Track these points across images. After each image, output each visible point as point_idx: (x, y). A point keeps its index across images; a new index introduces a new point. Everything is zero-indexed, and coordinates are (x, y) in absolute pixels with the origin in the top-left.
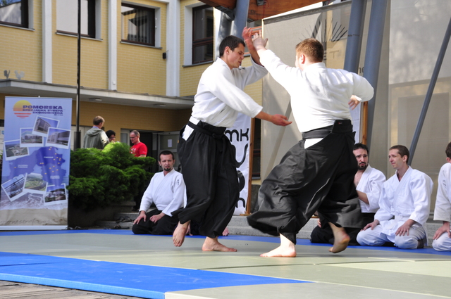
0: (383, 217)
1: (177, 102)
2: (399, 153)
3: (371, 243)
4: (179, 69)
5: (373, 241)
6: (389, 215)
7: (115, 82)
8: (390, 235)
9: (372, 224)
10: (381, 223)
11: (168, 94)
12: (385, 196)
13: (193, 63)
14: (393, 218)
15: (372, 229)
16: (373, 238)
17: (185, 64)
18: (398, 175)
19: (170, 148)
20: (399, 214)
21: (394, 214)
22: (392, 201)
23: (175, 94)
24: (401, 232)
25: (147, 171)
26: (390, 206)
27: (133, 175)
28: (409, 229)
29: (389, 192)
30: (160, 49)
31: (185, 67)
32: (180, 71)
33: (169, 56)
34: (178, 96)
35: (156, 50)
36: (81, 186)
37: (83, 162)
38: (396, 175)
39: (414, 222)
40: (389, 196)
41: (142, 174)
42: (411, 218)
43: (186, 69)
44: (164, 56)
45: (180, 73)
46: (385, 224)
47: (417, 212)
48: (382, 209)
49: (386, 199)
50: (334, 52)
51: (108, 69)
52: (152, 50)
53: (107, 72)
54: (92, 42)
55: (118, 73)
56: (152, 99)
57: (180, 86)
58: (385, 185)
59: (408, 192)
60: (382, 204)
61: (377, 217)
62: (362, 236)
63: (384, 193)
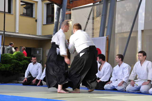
0: (113, 80)
1: (41, 37)
2: (118, 57)
3: (109, 89)
5: (110, 88)
6: (115, 79)
7: (18, 30)
8: (115, 86)
9: (109, 82)
10: (112, 82)
11: (37, 34)
12: (114, 72)
13: (47, 23)
14: (117, 80)
15: (109, 84)
16: (110, 87)
18: (119, 65)
19: (38, 54)
20: (119, 79)
21: (117, 79)
22: (117, 74)
23: (40, 34)
24: (120, 85)
26: (116, 76)
27: (24, 63)
28: (122, 84)
29: (116, 71)
30: (35, 18)
31: (44, 25)
32: (42, 26)
33: (38, 21)
34: (41, 35)
36: (4, 68)
37: (5, 59)
38: (118, 65)
39: (124, 82)
40: (116, 72)
41: (27, 63)
42: (123, 80)
43: (44, 26)
44: (36, 21)
45: (42, 27)
46: (114, 82)
47: (125, 78)
48: (113, 77)
50: (96, 21)
51: (15, 25)
52: (32, 18)
53: (15, 26)
54: (10, 15)
55: (19, 26)
56: (31, 36)
57: (42, 32)
58: (114, 68)
59: (122, 71)
60: (113, 75)
61: (111, 80)
62: (106, 86)
63: (114, 71)
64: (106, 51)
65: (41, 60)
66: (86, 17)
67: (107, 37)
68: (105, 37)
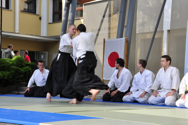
0: (134, 90)
1: (46, 39)
4: (47, 24)
5: (129, 100)
6: (136, 89)
7: (18, 29)
8: (136, 97)
9: (129, 93)
10: (133, 92)
11: (42, 35)
12: (135, 81)
13: (53, 22)
14: (138, 90)
15: (129, 95)
16: (130, 99)
17: (49, 22)
18: (141, 72)
19: (42, 59)
20: (140, 88)
21: (138, 89)
22: (138, 83)
23: (45, 35)
24: (141, 96)
25: (32, 69)
26: (137, 85)
27: (25, 70)
29: (137, 79)
30: (38, 15)
32: (47, 25)
33: (42, 18)
34: (46, 36)
35: (36, 16)
36: (2, 75)
37: (3, 64)
38: (140, 72)
39: (147, 92)
40: (137, 81)
41: (30, 70)
42: (145, 90)
43: (50, 24)
44: (40, 18)
45: (47, 27)
46: (134, 93)
47: (148, 88)
48: (134, 87)
49: (135, 82)
51: (14, 23)
52: (35, 15)
53: (15, 25)
54: (7, 11)
55: (19, 25)
56: (34, 37)
57: (47, 32)
58: (135, 76)
59: (144, 79)
60: (133, 84)
61: (131, 90)
62: (125, 98)
63: (135, 79)
64: (125, 56)
65: (47, 67)
66: (100, 14)
67: (126, 39)
68: (124, 38)
